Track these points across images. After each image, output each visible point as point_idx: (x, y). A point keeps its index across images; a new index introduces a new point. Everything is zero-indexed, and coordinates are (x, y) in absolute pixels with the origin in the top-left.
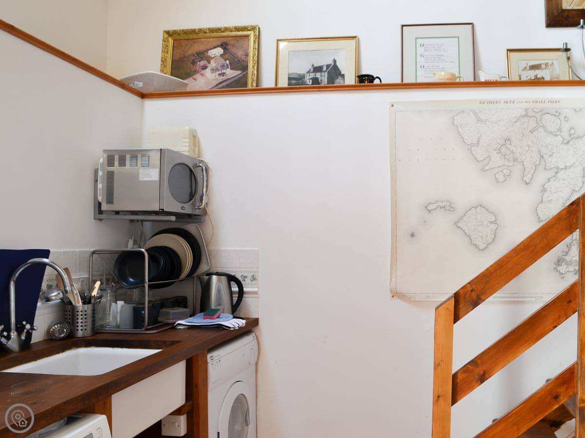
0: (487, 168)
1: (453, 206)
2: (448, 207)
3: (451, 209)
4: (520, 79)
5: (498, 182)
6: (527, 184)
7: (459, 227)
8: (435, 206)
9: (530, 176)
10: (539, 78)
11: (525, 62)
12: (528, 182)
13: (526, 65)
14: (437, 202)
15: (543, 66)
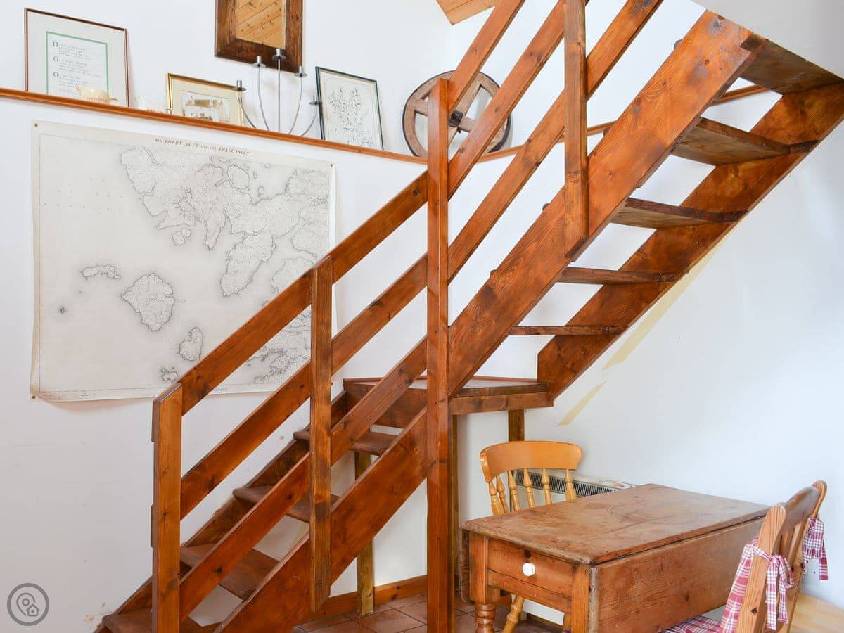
0: (162, 225)
1: (117, 271)
2: (111, 273)
3: (116, 277)
4: (184, 115)
5: (176, 244)
6: (209, 249)
7: (126, 301)
8: (94, 271)
9: (213, 240)
10: (206, 118)
11: (190, 94)
12: (211, 247)
13: (190, 99)
14: (97, 265)
15: (211, 104)
